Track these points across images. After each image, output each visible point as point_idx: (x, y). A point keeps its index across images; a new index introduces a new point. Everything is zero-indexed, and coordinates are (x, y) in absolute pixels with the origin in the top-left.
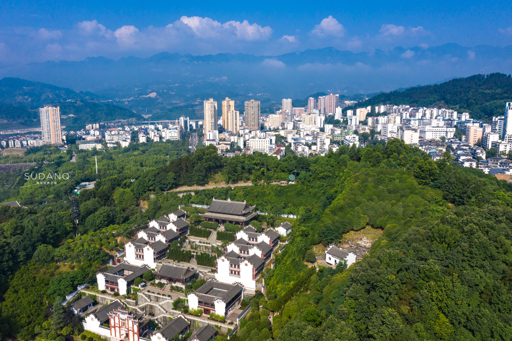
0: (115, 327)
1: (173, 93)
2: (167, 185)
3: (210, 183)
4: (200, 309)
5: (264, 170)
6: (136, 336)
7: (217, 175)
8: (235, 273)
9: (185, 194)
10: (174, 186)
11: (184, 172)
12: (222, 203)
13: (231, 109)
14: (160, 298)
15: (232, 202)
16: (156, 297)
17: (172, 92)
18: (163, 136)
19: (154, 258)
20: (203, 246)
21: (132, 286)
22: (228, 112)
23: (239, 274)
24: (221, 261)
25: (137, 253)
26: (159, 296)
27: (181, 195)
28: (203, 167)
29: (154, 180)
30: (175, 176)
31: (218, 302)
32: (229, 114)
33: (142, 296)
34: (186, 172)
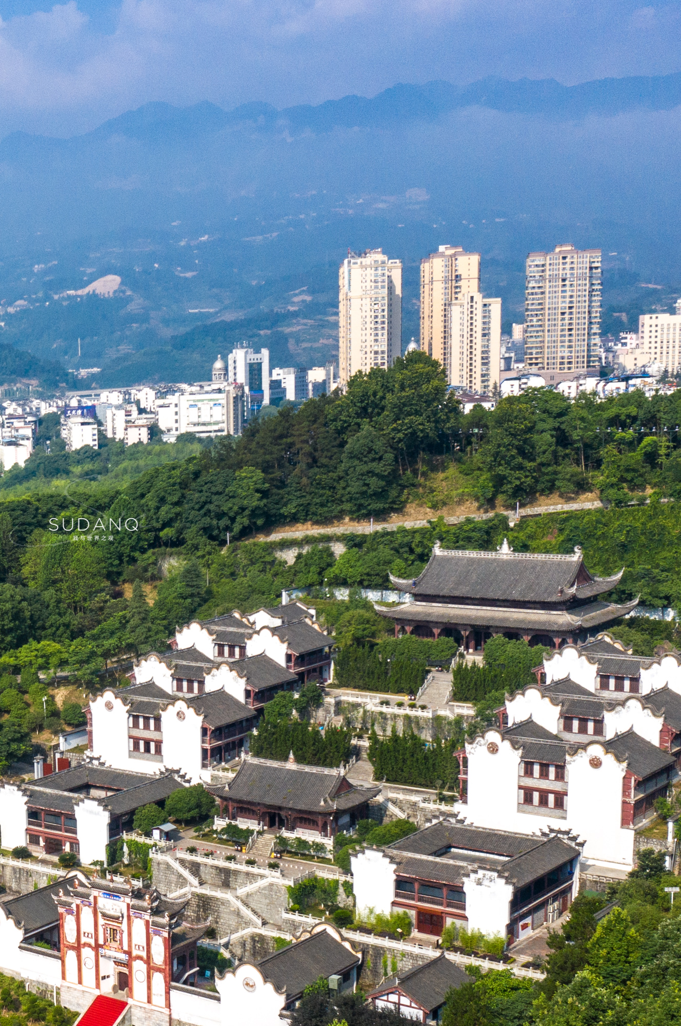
0: (78, 947)
1: (189, 275)
2: (233, 520)
3: (411, 508)
4: (400, 910)
5: (655, 445)
6: (159, 980)
7: (441, 475)
8: (544, 802)
9: (306, 550)
10: (260, 522)
11: (302, 466)
12: (471, 561)
13: (464, 290)
14: (236, 873)
15: (520, 556)
16: (220, 870)
17: (186, 269)
18: (162, 426)
19: (204, 751)
20: (395, 717)
21: (125, 836)
22: (447, 305)
23: (559, 804)
24: (484, 749)
25: (136, 733)
26: (232, 866)
27: (289, 556)
28: (383, 440)
29: (177, 503)
30: (264, 481)
31: (479, 883)
32: (456, 311)
33: (168, 866)
34: (310, 466)
